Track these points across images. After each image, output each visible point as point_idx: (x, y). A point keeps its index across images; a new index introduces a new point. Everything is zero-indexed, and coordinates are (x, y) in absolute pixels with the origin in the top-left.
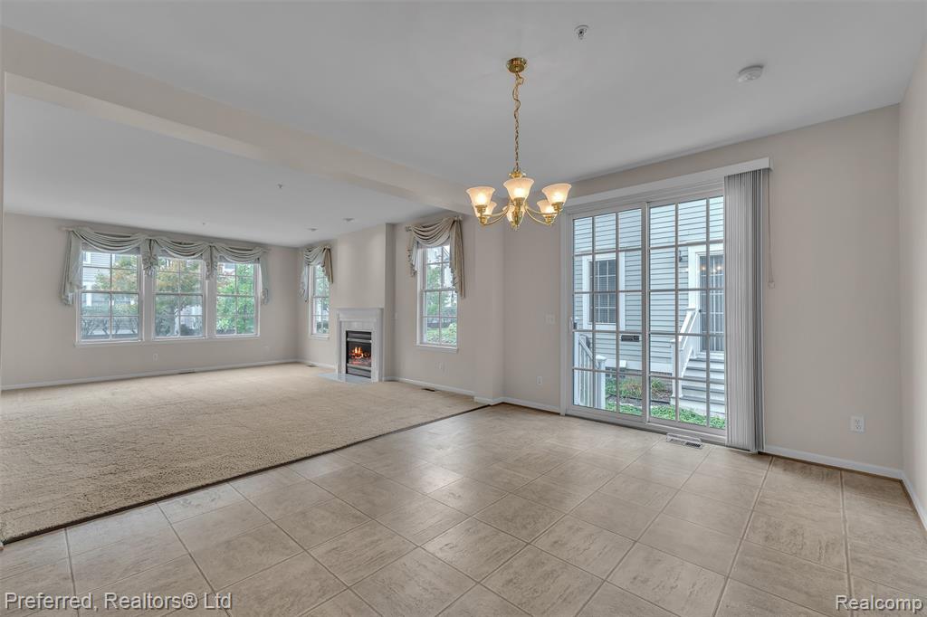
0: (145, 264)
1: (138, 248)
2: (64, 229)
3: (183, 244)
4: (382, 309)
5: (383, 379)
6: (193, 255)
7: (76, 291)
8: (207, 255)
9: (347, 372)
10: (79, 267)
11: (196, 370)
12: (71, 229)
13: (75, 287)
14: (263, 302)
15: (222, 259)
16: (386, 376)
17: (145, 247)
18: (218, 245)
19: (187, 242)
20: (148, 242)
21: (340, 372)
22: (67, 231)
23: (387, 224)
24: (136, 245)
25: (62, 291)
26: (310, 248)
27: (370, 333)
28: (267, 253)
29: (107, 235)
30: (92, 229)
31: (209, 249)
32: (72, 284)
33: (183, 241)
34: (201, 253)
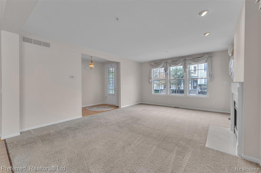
0: (165, 70)
9: (234, 132)
15: (191, 64)
18: (187, 58)
19: (177, 60)
20: (166, 63)
21: (232, 130)
28: (212, 56)
29: (156, 63)
30: (154, 62)
31: (184, 61)
32: (150, 78)
33: (175, 60)
34: (181, 63)
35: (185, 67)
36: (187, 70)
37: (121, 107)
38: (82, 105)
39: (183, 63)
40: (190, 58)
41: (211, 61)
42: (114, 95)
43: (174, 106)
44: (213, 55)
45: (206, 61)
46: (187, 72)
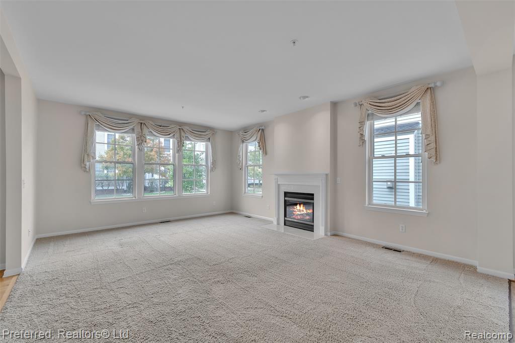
0: (138, 141)
1: (133, 129)
2: (83, 113)
4: (327, 175)
5: (329, 234)
6: (169, 134)
7: (92, 161)
8: (177, 135)
9: (285, 225)
10: (93, 142)
12: (88, 114)
13: (91, 159)
14: (212, 170)
15: (187, 139)
16: (330, 232)
17: (138, 129)
18: (185, 128)
19: (165, 125)
20: (140, 124)
21: (278, 224)
22: (85, 114)
23: (331, 102)
24: (132, 127)
25: (82, 161)
26: (245, 130)
27: (313, 195)
28: (214, 134)
30: (102, 114)
41: (214, 141)
45: (208, 140)
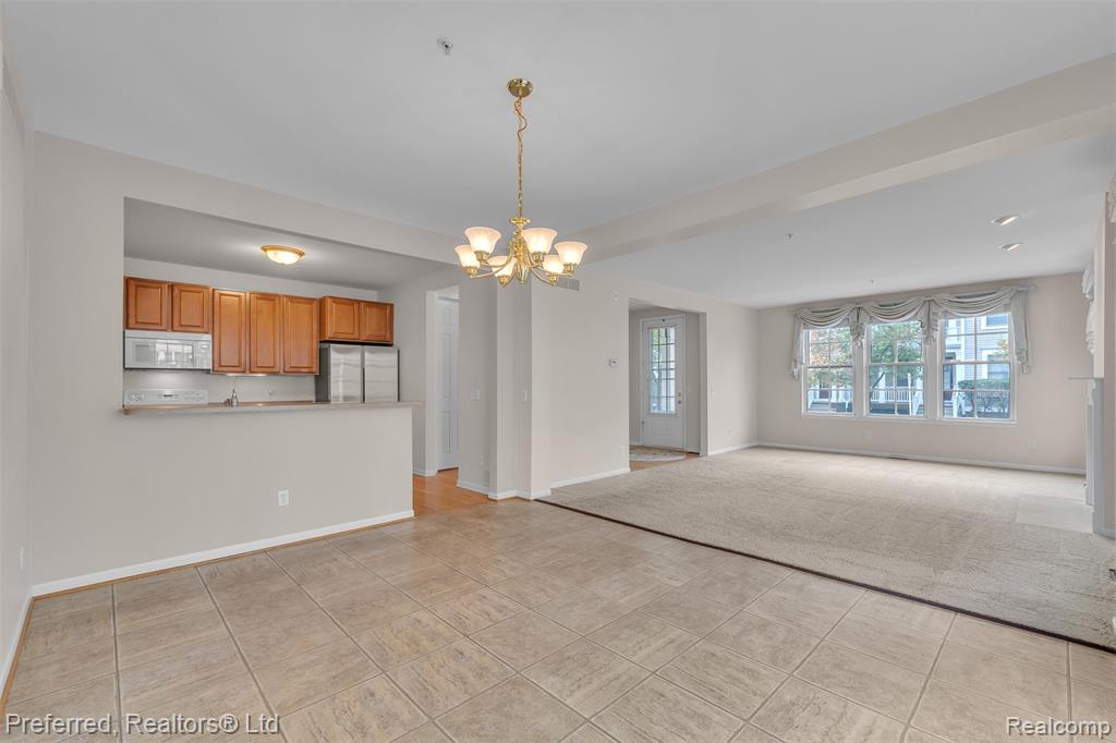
0: (852, 335)
1: (846, 320)
3: (888, 305)
10: (800, 345)
11: (908, 456)
13: (798, 364)
17: (853, 318)
18: (936, 297)
19: (897, 302)
20: (856, 311)
28: (1027, 293)
29: (819, 313)
30: (809, 309)
31: (926, 305)
32: (795, 361)
33: (892, 303)
34: (914, 313)
35: (928, 327)
36: (937, 335)
37: (710, 453)
38: (630, 440)
39: (923, 313)
40: (946, 296)
41: (1025, 308)
42: (675, 415)
43: (888, 455)
44: (1032, 288)
45: (1006, 308)
46: (935, 341)
